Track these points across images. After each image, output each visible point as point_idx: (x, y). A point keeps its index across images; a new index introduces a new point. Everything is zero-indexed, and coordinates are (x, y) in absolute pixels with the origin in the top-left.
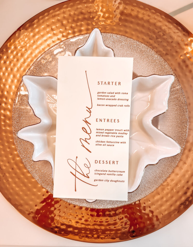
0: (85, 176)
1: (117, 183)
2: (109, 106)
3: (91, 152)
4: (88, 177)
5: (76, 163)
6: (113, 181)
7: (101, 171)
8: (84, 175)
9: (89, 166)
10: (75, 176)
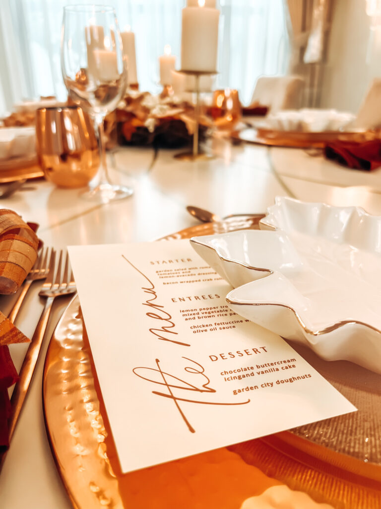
0: (202, 391)
1: (295, 382)
2: (187, 282)
3: (189, 346)
4: (213, 391)
5: (160, 371)
6: (283, 382)
7: (239, 371)
8: (197, 390)
9: (201, 370)
10: (172, 397)
